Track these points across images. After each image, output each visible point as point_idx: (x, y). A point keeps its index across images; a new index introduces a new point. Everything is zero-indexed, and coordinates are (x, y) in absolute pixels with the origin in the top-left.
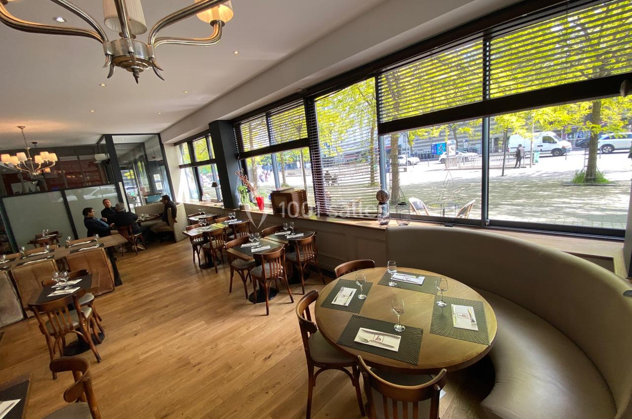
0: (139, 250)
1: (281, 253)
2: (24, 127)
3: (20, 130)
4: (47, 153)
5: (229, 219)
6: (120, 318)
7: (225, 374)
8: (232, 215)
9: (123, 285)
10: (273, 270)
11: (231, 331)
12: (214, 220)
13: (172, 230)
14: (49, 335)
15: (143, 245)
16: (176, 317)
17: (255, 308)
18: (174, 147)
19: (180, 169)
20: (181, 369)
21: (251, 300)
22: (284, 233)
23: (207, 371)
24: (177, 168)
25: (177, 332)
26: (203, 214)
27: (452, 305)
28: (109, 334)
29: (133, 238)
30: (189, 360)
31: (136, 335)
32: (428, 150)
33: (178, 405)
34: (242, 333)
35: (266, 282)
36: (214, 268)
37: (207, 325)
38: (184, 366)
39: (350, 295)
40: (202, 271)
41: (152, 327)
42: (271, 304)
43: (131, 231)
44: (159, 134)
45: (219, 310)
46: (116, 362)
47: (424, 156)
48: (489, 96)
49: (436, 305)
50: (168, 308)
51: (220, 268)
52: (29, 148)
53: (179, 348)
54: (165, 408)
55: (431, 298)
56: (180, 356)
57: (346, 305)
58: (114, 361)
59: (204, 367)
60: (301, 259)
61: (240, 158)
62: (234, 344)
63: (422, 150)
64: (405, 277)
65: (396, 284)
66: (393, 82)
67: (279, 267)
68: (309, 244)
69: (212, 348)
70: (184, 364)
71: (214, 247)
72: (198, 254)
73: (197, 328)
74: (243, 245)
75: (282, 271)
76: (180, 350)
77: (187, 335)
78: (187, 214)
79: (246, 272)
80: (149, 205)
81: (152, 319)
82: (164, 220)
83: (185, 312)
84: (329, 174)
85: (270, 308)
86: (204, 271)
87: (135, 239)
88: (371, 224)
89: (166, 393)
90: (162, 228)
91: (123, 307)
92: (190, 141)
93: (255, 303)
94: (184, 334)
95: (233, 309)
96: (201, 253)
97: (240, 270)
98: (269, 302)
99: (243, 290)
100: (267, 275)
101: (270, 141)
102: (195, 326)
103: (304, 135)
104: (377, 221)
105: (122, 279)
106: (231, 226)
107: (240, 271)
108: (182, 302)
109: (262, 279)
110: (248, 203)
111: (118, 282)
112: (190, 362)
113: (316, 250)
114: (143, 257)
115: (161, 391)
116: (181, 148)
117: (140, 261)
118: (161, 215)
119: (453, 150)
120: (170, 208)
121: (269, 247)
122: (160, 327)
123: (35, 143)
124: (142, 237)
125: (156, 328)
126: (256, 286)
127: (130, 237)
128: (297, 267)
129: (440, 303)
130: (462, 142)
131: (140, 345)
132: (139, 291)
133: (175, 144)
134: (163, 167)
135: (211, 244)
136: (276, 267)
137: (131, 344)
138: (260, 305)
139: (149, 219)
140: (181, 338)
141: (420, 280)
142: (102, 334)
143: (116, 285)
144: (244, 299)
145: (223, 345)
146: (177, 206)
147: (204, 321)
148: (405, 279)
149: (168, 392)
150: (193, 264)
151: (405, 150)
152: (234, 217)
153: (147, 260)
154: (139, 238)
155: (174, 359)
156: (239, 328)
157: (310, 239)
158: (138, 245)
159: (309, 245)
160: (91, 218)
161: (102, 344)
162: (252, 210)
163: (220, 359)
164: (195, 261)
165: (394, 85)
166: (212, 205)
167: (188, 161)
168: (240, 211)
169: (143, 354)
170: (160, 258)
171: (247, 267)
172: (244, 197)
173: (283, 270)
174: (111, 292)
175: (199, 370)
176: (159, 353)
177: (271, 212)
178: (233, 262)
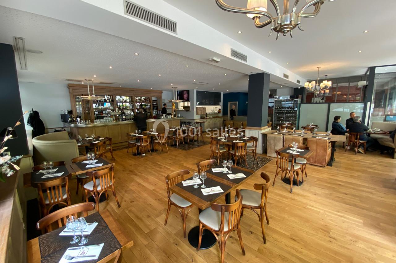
0: (359, 152)
2: (320, 67)
3: (318, 69)
4: (326, 81)
6: (316, 182)
7: (344, 260)
9: (332, 167)
11: (377, 244)
13: (394, 147)
14: (278, 167)
15: (364, 150)
16: (346, 203)
20: (321, 230)
23: (334, 247)
25: (338, 212)
28: (305, 185)
29: (358, 142)
30: (330, 231)
31: (315, 195)
33: (303, 242)
34: (386, 254)
37: (362, 225)
38: (324, 231)
41: (327, 198)
43: (358, 137)
46: (297, 199)
50: (346, 195)
52: (319, 79)
53: (331, 220)
54: (297, 237)
56: (328, 225)
58: (296, 198)
59: (335, 243)
62: (370, 253)
69: (351, 240)
70: (326, 230)
73: (355, 221)
76: (331, 222)
77: (343, 219)
80: (386, 123)
81: (331, 194)
82: (391, 137)
83: (355, 206)
87: (359, 143)
89: (304, 232)
90: (387, 143)
91: (322, 178)
94: (342, 217)
102: (354, 218)
105: (333, 164)
108: (359, 199)
111: (330, 164)
112: (330, 232)
114: (359, 158)
115: (303, 228)
117: (354, 159)
118: (390, 132)
122: (330, 201)
123: (326, 76)
124: (365, 144)
125: (328, 200)
127: (356, 141)
131: (313, 201)
132: (337, 175)
137: (310, 197)
139: (379, 133)
140: (337, 217)
142: (301, 183)
143: (328, 165)
145: (362, 246)
147: (363, 221)
149: (305, 232)
153: (359, 161)
154: (362, 143)
155: (323, 223)
156: (387, 249)
158: (360, 148)
160: (337, 122)
161: (298, 187)
163: (350, 251)
169: (310, 206)
170: (370, 163)
174: (322, 167)
175: (331, 241)
176: (318, 213)
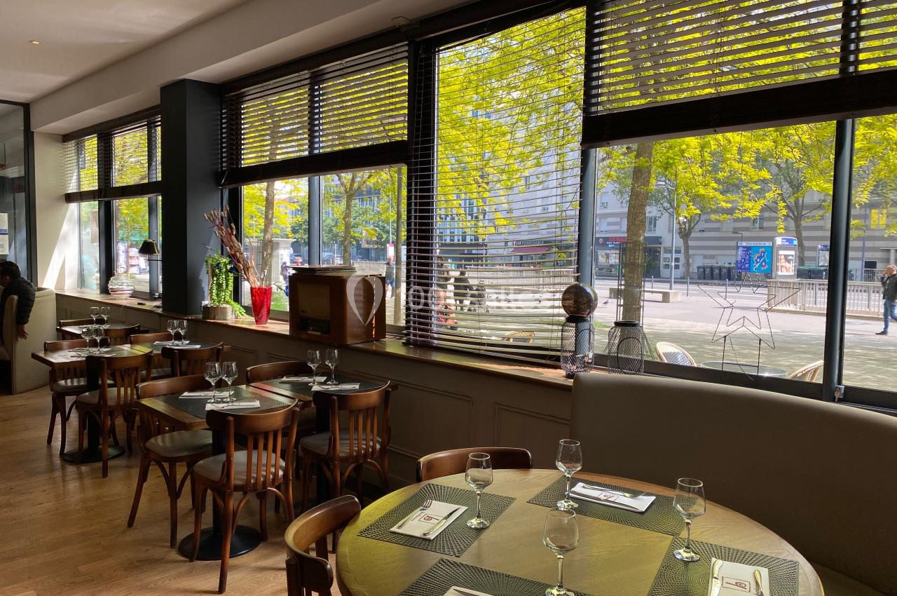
1: (286, 420)
5: (169, 338)
8: (177, 326)
10: (254, 468)
12: (128, 336)
13: (8, 358)
17: (190, 573)
18: (60, 145)
19: (66, 204)
21: (182, 552)
22: (306, 379)
24: (58, 199)
26: (101, 321)
27: (714, 559)
32: (727, 259)
35: (230, 495)
36: (100, 464)
39: (446, 518)
40: (63, 468)
42: (235, 567)
44: (26, 107)
45: (82, 569)
47: (717, 271)
48: (856, 68)
49: (670, 556)
51: (116, 467)
55: (661, 541)
57: (428, 537)
60: (342, 449)
61: (229, 182)
63: (712, 257)
64: (604, 493)
65: (576, 506)
66: (646, 60)
67: (273, 462)
68: (368, 409)
71: (111, 403)
72: (65, 419)
74: (186, 394)
75: (281, 473)
78: (59, 317)
79: (181, 470)
84: (465, 280)
85: (230, 577)
86: (71, 469)
88: (542, 374)
92: (105, 133)
93: (191, 560)
95: (126, 569)
96: (74, 418)
97: (167, 459)
98: (231, 562)
99: (167, 525)
100: (237, 478)
101: (311, 144)
103: (400, 131)
104: (558, 371)
106: (167, 352)
107: (166, 465)
109: (222, 488)
110: (227, 303)
113: (386, 432)
116: (80, 149)
119: (789, 261)
120: (16, 297)
121: (257, 404)
126: (203, 510)
128: (328, 474)
129: (683, 554)
130: (814, 249)
133: (66, 138)
134: (21, 197)
135: (103, 397)
136: (264, 461)
138: (206, 567)
141: (642, 503)
144: (166, 547)
146: (37, 294)
148: (602, 497)
150: (45, 450)
151: (671, 252)
152: (182, 332)
157: (373, 396)
159: (369, 411)
162: (236, 322)
164: (53, 443)
165: (648, 69)
166: (134, 303)
167: (90, 182)
168: (203, 322)
171: (185, 454)
172: (219, 286)
173: (286, 470)
177: (286, 330)
178: (152, 440)
